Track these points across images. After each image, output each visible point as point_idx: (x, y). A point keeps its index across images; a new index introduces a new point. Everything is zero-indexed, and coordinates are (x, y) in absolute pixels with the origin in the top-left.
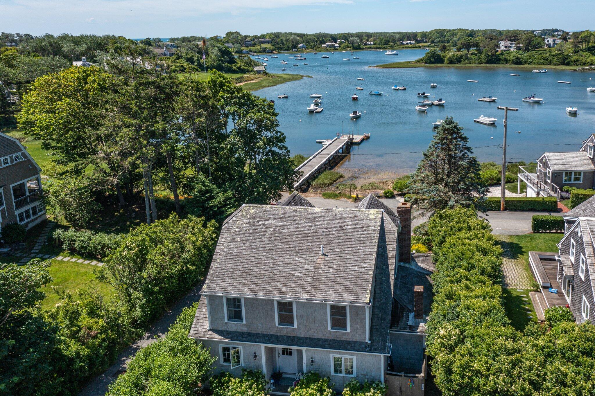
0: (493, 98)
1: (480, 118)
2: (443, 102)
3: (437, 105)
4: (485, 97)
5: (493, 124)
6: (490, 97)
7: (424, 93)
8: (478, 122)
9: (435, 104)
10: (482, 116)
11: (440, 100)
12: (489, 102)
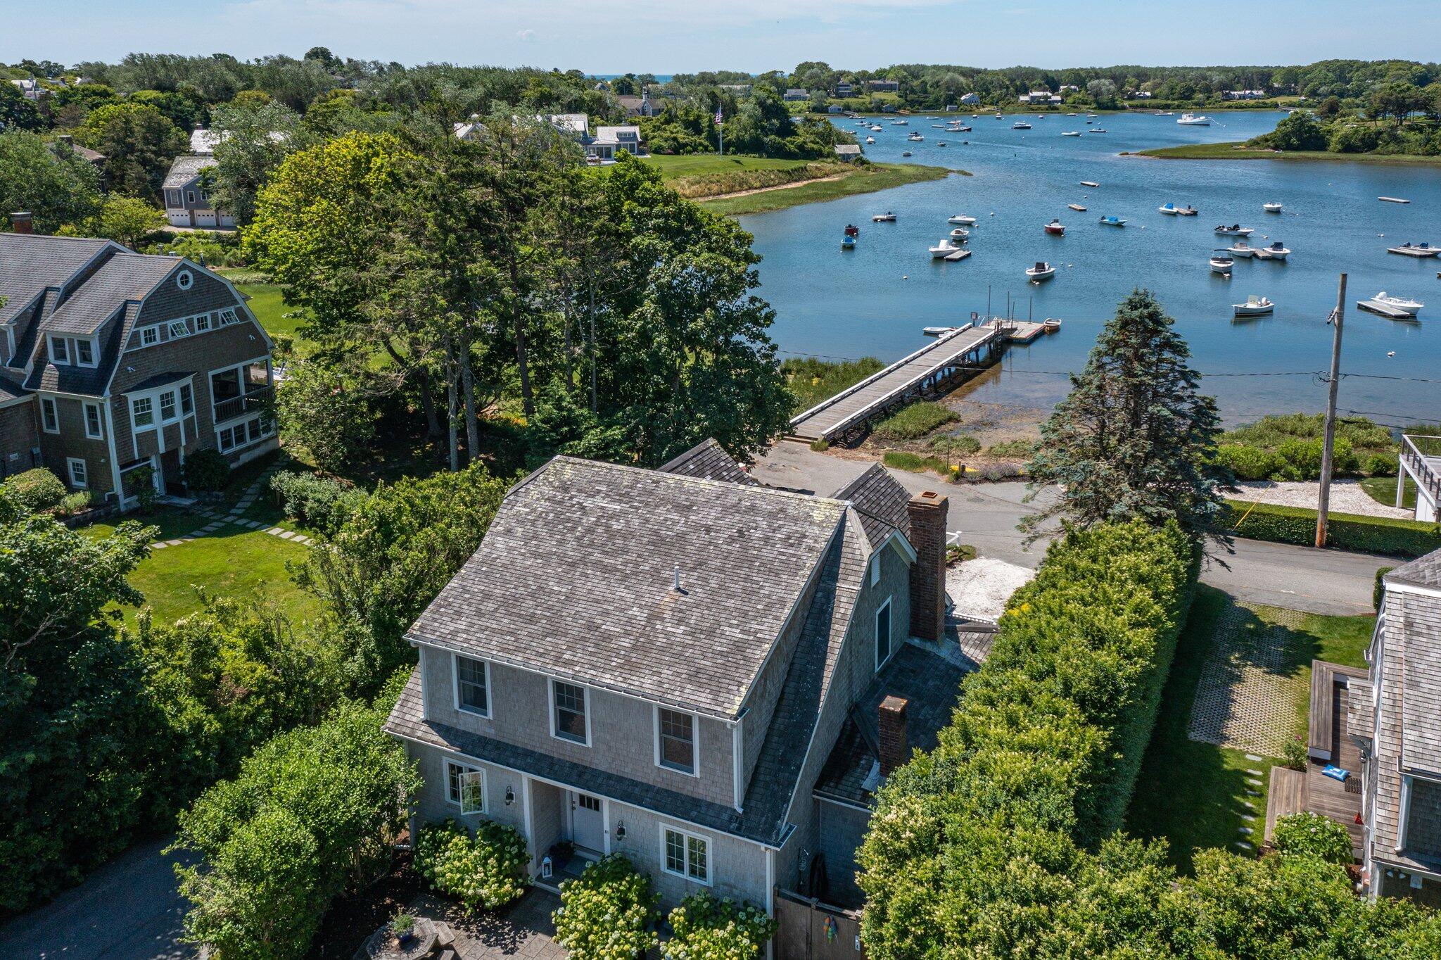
0: (1432, 249)
1: (1377, 298)
2: (1286, 251)
3: (1265, 259)
4: (1408, 245)
5: (1410, 318)
6: (1424, 246)
7: (1236, 227)
8: (1368, 309)
9: (1261, 254)
10: (1382, 294)
11: (1278, 246)
12: (1421, 257)
